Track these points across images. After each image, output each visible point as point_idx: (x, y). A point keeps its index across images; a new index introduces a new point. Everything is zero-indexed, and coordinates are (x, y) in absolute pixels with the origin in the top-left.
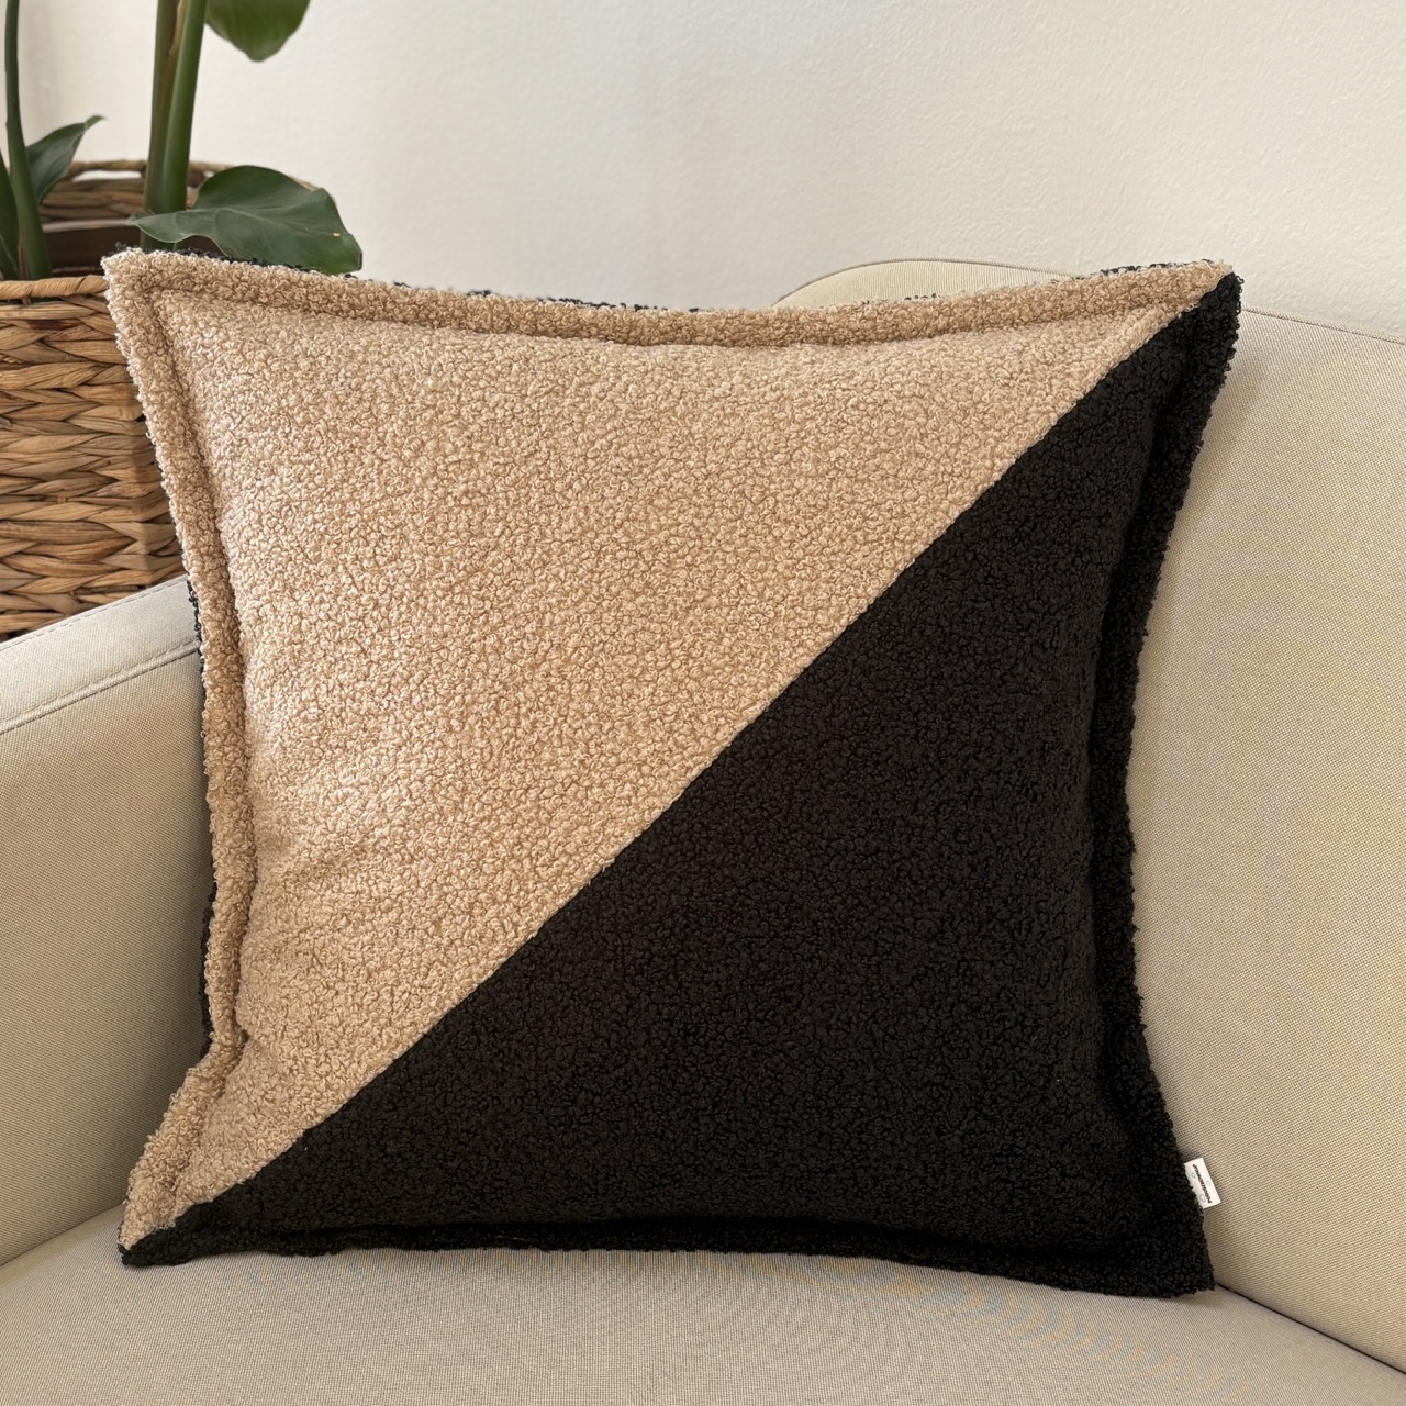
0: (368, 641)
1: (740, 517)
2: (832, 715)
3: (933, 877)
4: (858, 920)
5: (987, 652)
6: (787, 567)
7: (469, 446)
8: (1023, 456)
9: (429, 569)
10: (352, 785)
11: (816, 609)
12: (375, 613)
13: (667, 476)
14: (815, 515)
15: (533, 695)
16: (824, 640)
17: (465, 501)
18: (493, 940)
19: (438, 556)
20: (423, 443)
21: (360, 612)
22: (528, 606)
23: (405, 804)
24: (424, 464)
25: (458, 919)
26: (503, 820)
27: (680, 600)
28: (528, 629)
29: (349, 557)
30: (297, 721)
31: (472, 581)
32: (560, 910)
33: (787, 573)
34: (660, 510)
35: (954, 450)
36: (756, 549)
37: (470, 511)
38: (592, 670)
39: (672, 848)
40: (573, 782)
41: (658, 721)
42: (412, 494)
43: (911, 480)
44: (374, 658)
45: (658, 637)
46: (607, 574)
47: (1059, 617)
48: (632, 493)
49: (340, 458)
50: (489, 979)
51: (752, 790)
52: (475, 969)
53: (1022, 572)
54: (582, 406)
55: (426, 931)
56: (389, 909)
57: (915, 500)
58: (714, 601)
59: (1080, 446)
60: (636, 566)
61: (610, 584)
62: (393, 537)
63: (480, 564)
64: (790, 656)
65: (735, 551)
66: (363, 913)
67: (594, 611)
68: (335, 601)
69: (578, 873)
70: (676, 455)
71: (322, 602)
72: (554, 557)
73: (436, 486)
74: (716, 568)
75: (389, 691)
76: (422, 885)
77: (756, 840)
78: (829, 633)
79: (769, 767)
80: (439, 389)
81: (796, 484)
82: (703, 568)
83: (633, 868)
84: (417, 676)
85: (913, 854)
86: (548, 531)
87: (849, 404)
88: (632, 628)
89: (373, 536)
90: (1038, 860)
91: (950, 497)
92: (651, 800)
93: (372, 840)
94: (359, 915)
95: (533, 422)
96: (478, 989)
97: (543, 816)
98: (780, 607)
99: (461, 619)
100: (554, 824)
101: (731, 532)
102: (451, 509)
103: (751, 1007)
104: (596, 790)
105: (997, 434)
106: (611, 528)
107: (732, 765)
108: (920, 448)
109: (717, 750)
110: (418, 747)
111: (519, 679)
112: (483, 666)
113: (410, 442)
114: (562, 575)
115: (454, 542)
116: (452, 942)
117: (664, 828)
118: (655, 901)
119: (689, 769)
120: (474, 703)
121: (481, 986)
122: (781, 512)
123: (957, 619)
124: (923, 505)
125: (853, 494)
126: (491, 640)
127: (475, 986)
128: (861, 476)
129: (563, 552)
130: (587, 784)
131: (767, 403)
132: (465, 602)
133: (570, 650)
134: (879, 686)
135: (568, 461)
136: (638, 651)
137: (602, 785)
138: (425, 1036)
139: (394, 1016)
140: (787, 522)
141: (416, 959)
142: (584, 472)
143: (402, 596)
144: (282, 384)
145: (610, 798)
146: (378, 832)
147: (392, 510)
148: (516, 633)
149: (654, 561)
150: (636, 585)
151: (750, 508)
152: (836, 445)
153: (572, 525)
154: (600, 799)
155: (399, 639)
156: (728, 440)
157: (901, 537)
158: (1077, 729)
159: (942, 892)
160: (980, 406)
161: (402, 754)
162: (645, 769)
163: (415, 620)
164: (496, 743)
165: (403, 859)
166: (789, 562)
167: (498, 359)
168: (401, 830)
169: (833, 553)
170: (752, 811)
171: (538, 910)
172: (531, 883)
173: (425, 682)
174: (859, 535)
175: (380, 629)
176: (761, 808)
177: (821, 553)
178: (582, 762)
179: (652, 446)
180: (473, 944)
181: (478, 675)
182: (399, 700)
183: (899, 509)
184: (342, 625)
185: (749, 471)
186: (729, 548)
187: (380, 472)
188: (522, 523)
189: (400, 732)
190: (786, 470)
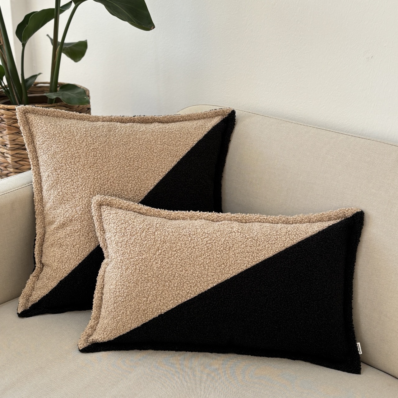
0: (73, 178)
1: (147, 152)
6: (156, 161)
7: (93, 141)
9: (86, 163)
10: (69, 208)
12: (74, 173)
13: (132, 145)
14: (161, 152)
17: (93, 150)
20: (84, 140)
21: (71, 172)
23: (81, 210)
24: (84, 144)
29: (69, 162)
30: (57, 196)
34: (131, 151)
35: (186, 140)
36: (150, 158)
38: (119, 181)
42: (82, 149)
43: (179, 145)
44: (75, 181)
45: (132, 174)
46: (122, 163)
47: (207, 171)
48: (126, 148)
49: (67, 143)
53: (200, 162)
54: (115, 133)
55: (86, 236)
56: (78, 232)
57: (179, 149)
58: (143, 167)
60: (127, 161)
61: (122, 165)
62: (78, 158)
63: (96, 162)
66: (72, 234)
68: (66, 171)
70: (134, 141)
71: (63, 171)
75: (78, 188)
76: (85, 226)
81: (157, 146)
89: (74, 157)
91: (186, 148)
93: (74, 218)
94: (71, 234)
95: (105, 136)
102: (90, 152)
106: (122, 154)
108: (179, 140)
113: (81, 140)
122: (154, 151)
124: (181, 150)
125: (168, 148)
128: (169, 144)
129: (113, 159)
138: (86, 257)
139: (79, 254)
140: (156, 153)
141: (84, 242)
142: (116, 144)
143: (80, 169)
144: (54, 129)
146: (75, 216)
147: (78, 153)
151: (148, 150)
152: (164, 139)
155: (80, 177)
156: (143, 138)
157: (177, 155)
161: (80, 200)
165: (81, 221)
168: (80, 215)
169: (165, 158)
174: (169, 155)
175: (76, 176)
177: (162, 158)
179: (129, 140)
183: (177, 150)
184: (67, 175)
185: (148, 144)
186: (145, 158)
187: (75, 145)
188: (104, 154)
189: (80, 196)
190: (155, 143)
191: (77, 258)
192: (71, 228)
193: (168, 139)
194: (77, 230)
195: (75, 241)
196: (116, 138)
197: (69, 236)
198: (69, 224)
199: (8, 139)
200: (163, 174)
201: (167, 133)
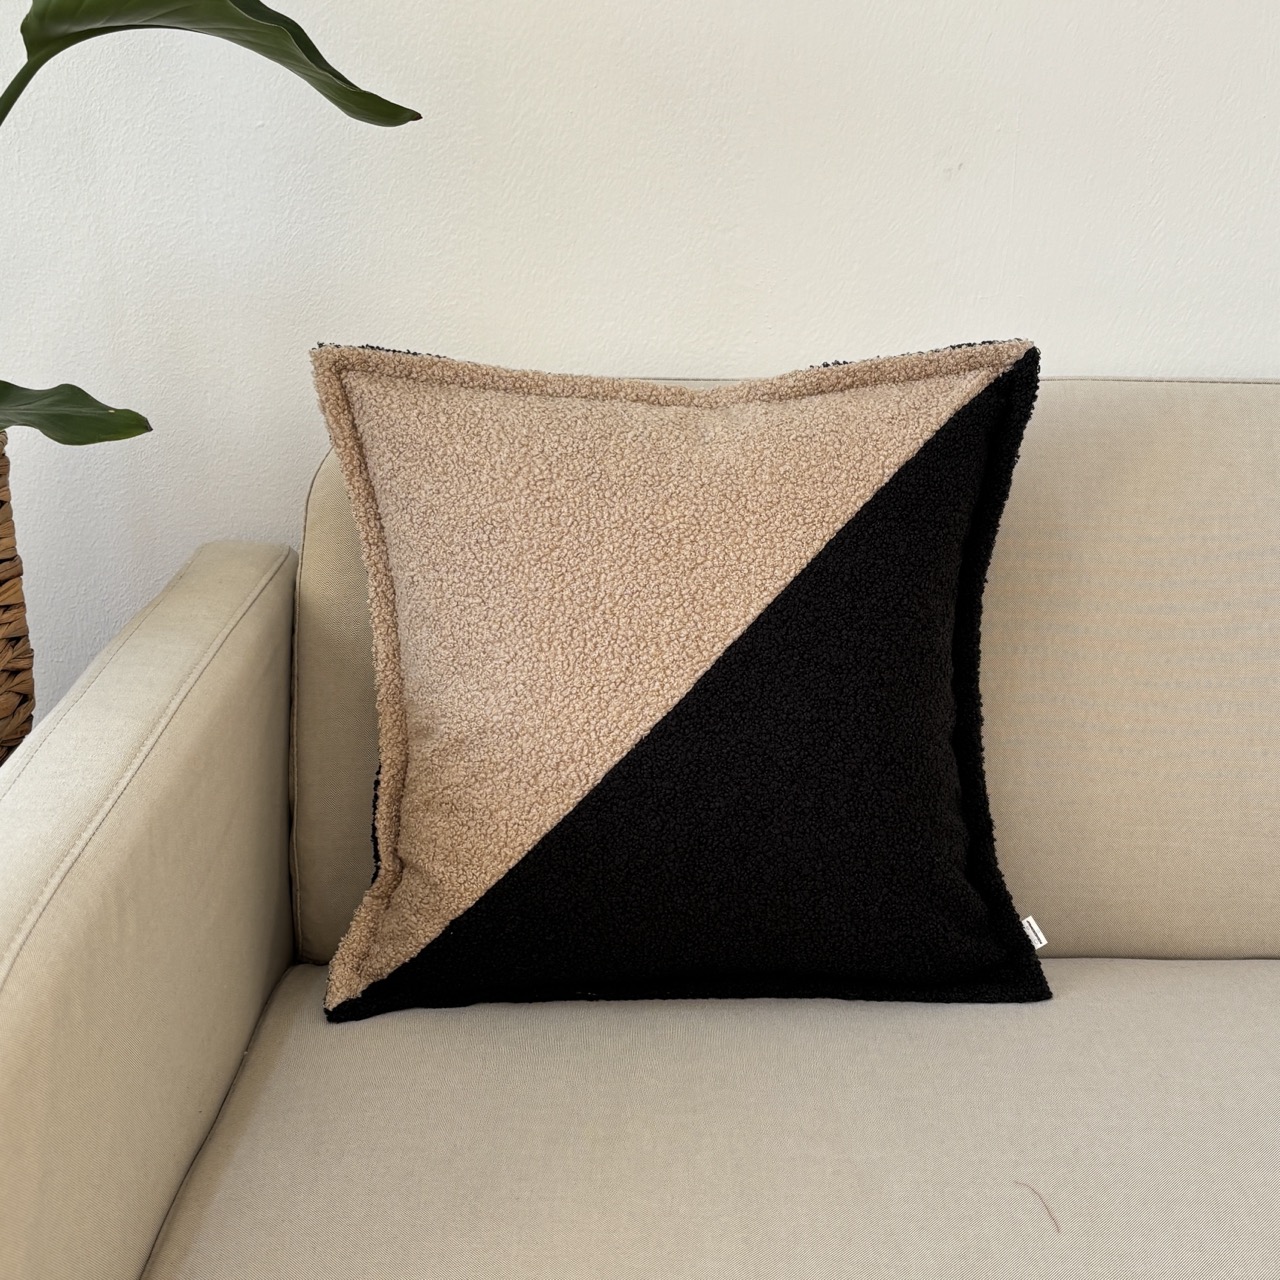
0: (486, 595)
1: (724, 511)
2: (787, 634)
3: (854, 736)
4: (808, 765)
5: (883, 591)
6: (755, 541)
7: (550, 470)
8: (903, 467)
9: (526, 547)
11: (774, 567)
12: (490, 577)
13: (677, 487)
14: (771, 508)
15: (594, 627)
16: (780, 587)
17: (548, 504)
18: (573, 786)
19: (531, 539)
20: (520, 468)
21: (481, 577)
22: (590, 570)
23: (512, 699)
24: (522, 483)
25: (550, 774)
26: (577, 707)
27: (687, 564)
28: (590, 585)
29: (473, 542)
30: (440, 649)
31: (553, 554)
32: (616, 766)
33: (755, 545)
34: (673, 507)
35: (858, 464)
36: (735, 531)
37: (551, 510)
38: (632, 609)
39: (687, 723)
40: (622, 682)
41: (676, 641)
42: (513, 500)
44: (491, 605)
45: (674, 587)
46: (640, 548)
47: (929, 569)
48: (655, 497)
49: (466, 478)
50: (571, 813)
51: (737, 684)
52: (562, 806)
53: (904, 540)
54: (622, 445)
55: (528, 783)
56: (503, 769)
57: (835, 496)
58: (709, 564)
59: (939, 459)
60: (658, 542)
61: (642, 554)
62: (501, 528)
63: (558, 544)
64: (759, 597)
65: (721, 532)
66: (486, 774)
67: (632, 571)
68: (464, 570)
69: (626, 741)
70: (682, 474)
71: (455, 571)
72: (606, 539)
73: (529, 495)
74: (709, 543)
75: (501, 627)
76: (525, 752)
77: (741, 716)
78: (783, 582)
79: (748, 668)
80: (530, 435)
81: (760, 489)
82: (701, 543)
83: (662, 737)
84: (520, 616)
85: (842, 721)
86: (602, 522)
87: (791, 438)
88: (656, 582)
89: (488, 527)
90: (921, 724)
91: (857, 494)
92: (672, 692)
93: (491, 724)
94: (483, 775)
95: (590, 455)
96: (563, 820)
97: (603, 705)
98: (751, 566)
99: (547, 579)
100: (610, 709)
101: (718, 520)
102: (539, 509)
103: (741, 824)
104: (637, 686)
105: (886, 453)
106: (642, 520)
107: (724, 668)
108: (837, 463)
109: (714, 658)
110: (521, 662)
111: (585, 616)
112: (562, 608)
113: (512, 467)
114: (611, 550)
115: (541, 530)
116: (545, 789)
117: (681, 710)
118: (677, 757)
119: (696, 671)
120: (556, 632)
121: (566, 817)
122: (749, 506)
123: (863, 571)
124: (840, 499)
125: (795, 493)
126: (567, 592)
127: (561, 817)
128: (800, 482)
129: (611, 535)
130: (631, 682)
131: (739, 441)
132: (549, 568)
133: (617, 597)
134: (816, 615)
135: (613, 478)
136: (662, 596)
137: (641, 683)
139: (509, 840)
140: (754, 513)
142: (623, 485)
143: (508, 565)
145: (646, 692)
146: (495, 718)
147: (500, 510)
148: (583, 587)
149: (670, 539)
150: (659, 555)
151: (730, 505)
152: (784, 463)
153: (617, 518)
154: (640, 692)
155: (507, 593)
156: (715, 464)
157: (827, 519)
158: (945, 640)
159: (861, 745)
160: (874, 437)
161: (510, 668)
162: (668, 672)
163: (517, 580)
164: (571, 657)
165: (512, 736)
166: (756, 538)
167: (569, 417)
168: (510, 717)
169: (784, 531)
170: (737, 697)
171: (601, 765)
172: (596, 748)
173: (525, 620)
174: (800, 519)
175: (494, 587)
176: (744, 696)
177: (776, 532)
178: (627, 668)
179: (667, 469)
180: (559, 789)
181: (559, 615)
182: (508, 632)
183: (825, 502)
184: (469, 585)
185: (729, 482)
186: (717, 530)
187: (492, 487)
188: (584, 518)
189: (508, 653)
190: (752, 480)
191: (503, 854)
192: (483, 757)
193: (797, 463)
194: (503, 764)
195: (495, 796)
196: (623, 462)
197: (477, 780)
198: (476, 743)
200: (777, 586)
201: (795, 443)
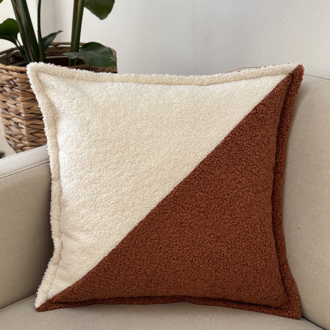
199: (22, 107)
